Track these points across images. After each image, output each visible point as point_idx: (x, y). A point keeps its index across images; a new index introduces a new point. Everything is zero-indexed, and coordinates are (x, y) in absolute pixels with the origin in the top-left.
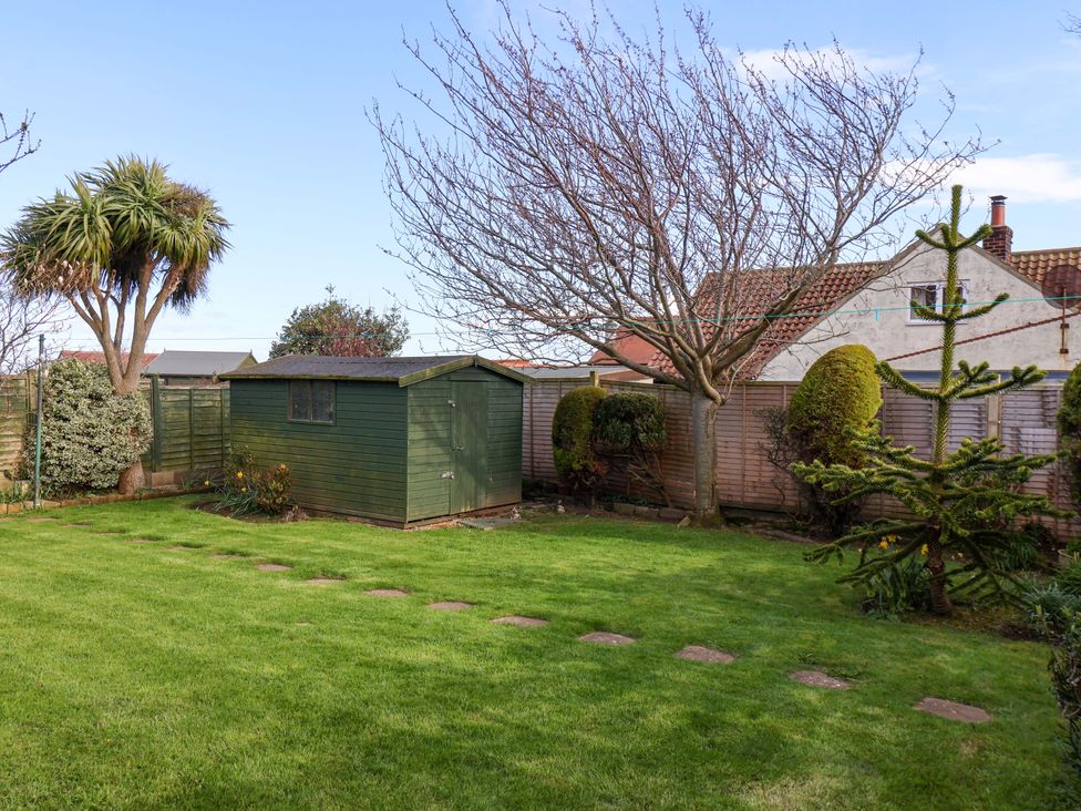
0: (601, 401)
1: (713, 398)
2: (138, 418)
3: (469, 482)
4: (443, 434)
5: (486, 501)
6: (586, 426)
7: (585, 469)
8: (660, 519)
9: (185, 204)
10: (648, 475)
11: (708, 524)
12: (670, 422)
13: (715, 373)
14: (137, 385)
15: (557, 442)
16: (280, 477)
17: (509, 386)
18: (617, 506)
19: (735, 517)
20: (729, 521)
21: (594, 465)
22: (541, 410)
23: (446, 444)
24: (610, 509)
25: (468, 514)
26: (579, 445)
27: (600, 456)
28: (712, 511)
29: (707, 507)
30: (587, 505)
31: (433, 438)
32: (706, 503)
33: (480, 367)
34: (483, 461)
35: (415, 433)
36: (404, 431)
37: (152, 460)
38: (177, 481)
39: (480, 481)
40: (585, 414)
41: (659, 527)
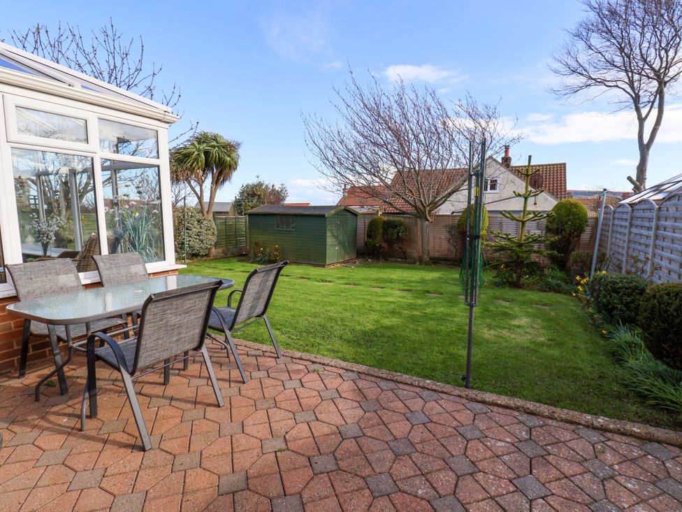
0: (384, 221)
1: (428, 221)
2: (213, 229)
3: (342, 251)
4: (336, 234)
5: (347, 258)
6: (381, 231)
7: (380, 246)
8: (406, 263)
10: (400, 248)
11: (427, 264)
12: (408, 229)
13: (430, 211)
14: (211, 217)
15: (369, 236)
17: (354, 216)
18: (389, 259)
19: (436, 262)
20: (433, 263)
21: (384, 245)
22: (362, 225)
23: (336, 237)
24: (387, 260)
25: (342, 262)
26: (379, 237)
27: (386, 241)
28: (428, 260)
29: (426, 258)
30: (378, 259)
31: (333, 236)
32: (426, 257)
33: (347, 210)
34: (346, 244)
35: (329, 234)
36: (326, 233)
37: (216, 245)
38: (223, 252)
39: (345, 251)
40: (380, 226)
41: (407, 265)
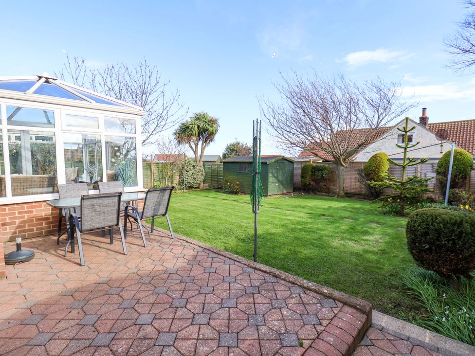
0: (313, 167)
1: (344, 166)
2: (202, 171)
3: (282, 187)
4: (276, 175)
5: (285, 192)
6: (310, 173)
7: (310, 184)
8: (328, 196)
9: (213, 122)
10: (325, 185)
11: (342, 197)
12: (331, 172)
13: (344, 160)
14: (202, 163)
15: (302, 177)
16: (237, 185)
17: (291, 163)
18: (317, 193)
19: (349, 196)
20: (347, 197)
21: (312, 183)
22: (298, 169)
23: (277, 178)
24: (315, 194)
25: (281, 194)
26: (308, 178)
27: (313, 180)
28: (343, 194)
29: (342, 193)
30: (309, 193)
31: (274, 176)
32: (342, 192)
33: (284, 159)
34: (285, 182)
35: (270, 175)
36: (268, 174)
37: (204, 181)
38: (209, 186)
39: (284, 187)
40: (310, 170)
41: (330, 198)
